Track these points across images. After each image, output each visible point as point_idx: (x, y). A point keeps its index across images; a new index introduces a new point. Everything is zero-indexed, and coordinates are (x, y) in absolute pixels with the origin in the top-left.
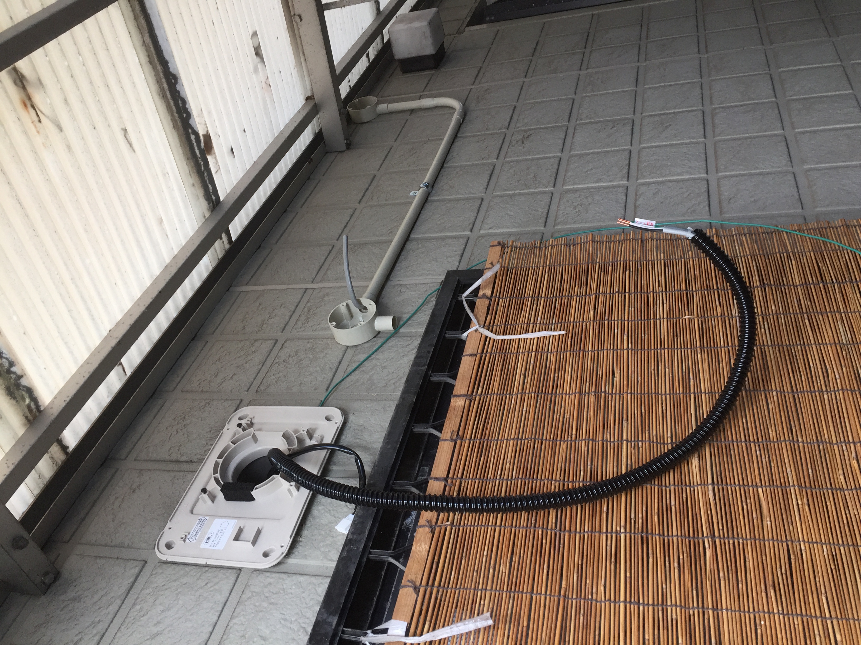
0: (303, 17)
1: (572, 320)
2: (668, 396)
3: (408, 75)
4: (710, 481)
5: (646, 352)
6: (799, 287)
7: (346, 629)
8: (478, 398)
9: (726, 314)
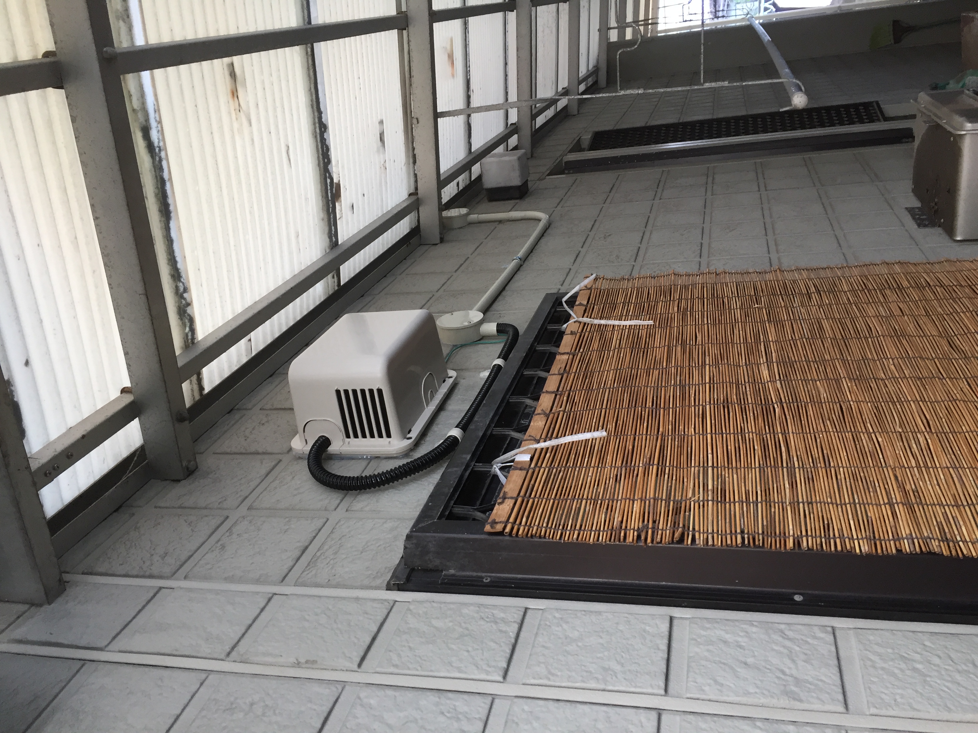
0: (420, 120)
1: (659, 312)
2: (742, 345)
3: (494, 203)
4: (777, 378)
5: (723, 325)
6: (848, 293)
7: (477, 464)
8: (580, 354)
9: (789, 305)
